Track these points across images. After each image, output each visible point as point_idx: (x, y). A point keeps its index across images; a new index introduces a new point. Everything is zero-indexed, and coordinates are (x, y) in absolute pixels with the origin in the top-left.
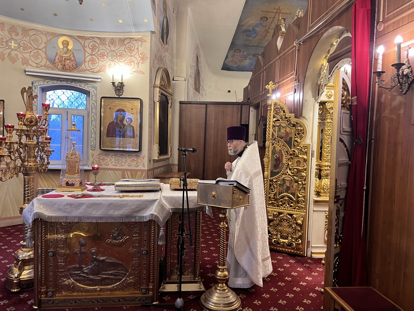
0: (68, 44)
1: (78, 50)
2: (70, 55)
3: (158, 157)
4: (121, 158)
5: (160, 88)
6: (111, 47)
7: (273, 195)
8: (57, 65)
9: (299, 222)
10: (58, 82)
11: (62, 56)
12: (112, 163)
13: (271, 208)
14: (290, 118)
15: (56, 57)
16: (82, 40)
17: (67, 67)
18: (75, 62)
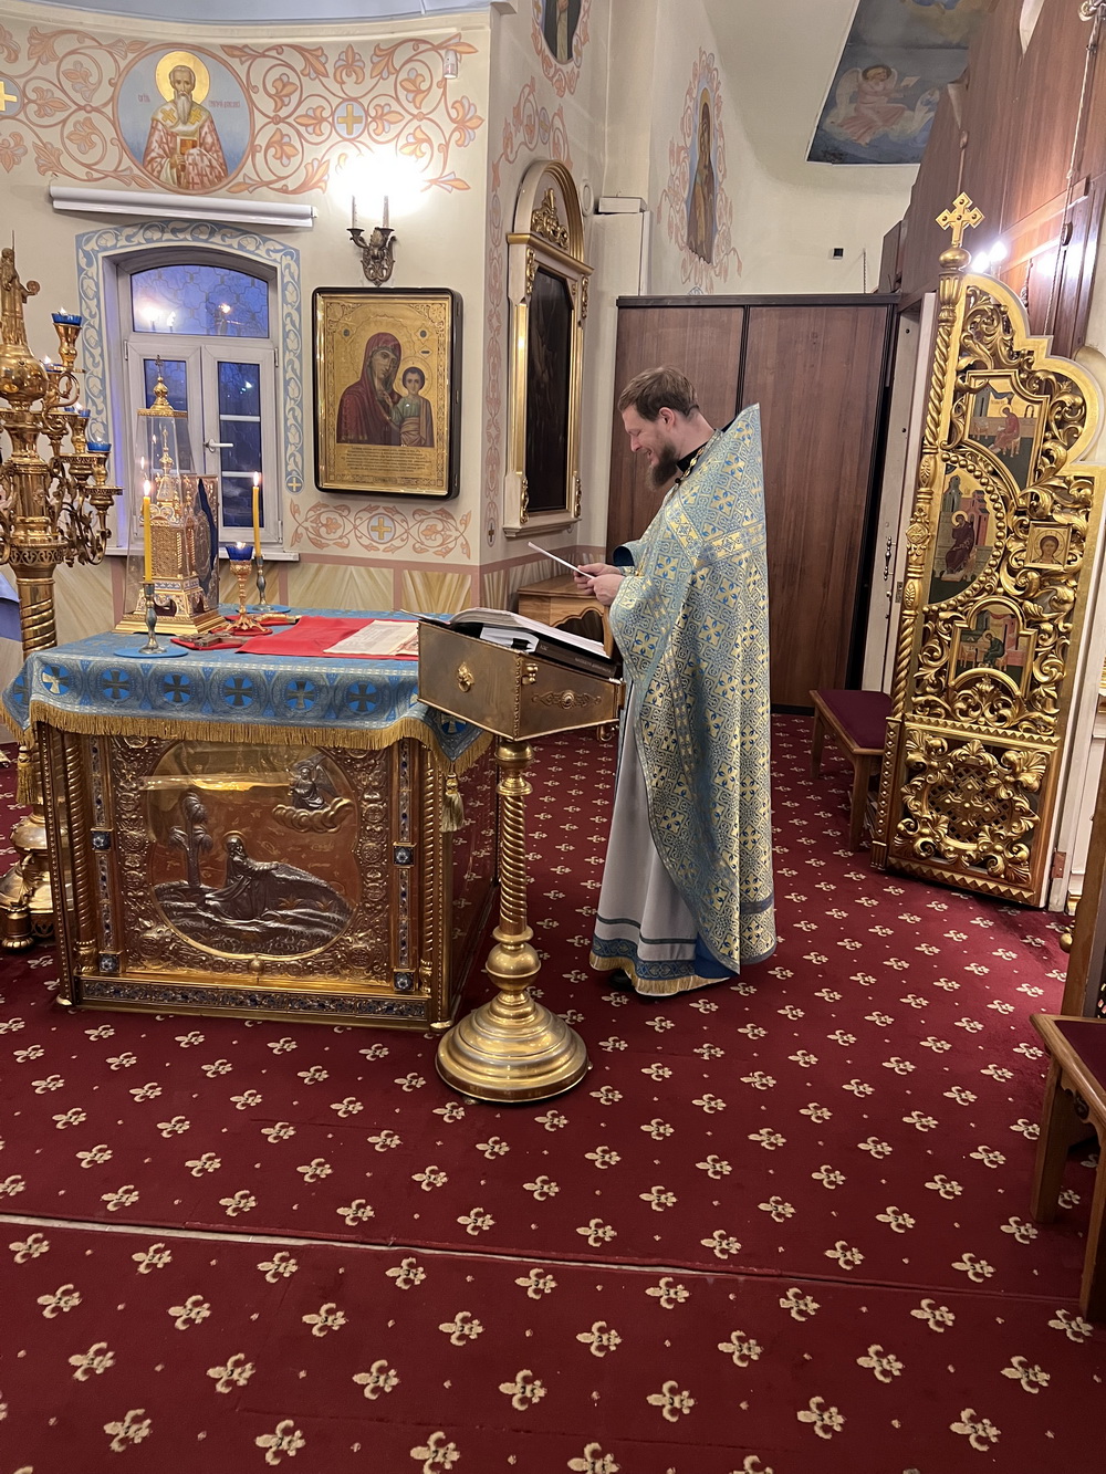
0: (191, 83)
1: (228, 104)
2: (202, 127)
3: (523, 521)
4: (388, 522)
5: (531, 244)
6: (344, 83)
7: (933, 671)
8: (159, 168)
9: (1029, 779)
10: (167, 236)
11: (174, 130)
12: (361, 538)
13: (921, 721)
14: (1031, 353)
15: (151, 135)
16: (242, 63)
17: (192, 175)
18: (220, 154)
